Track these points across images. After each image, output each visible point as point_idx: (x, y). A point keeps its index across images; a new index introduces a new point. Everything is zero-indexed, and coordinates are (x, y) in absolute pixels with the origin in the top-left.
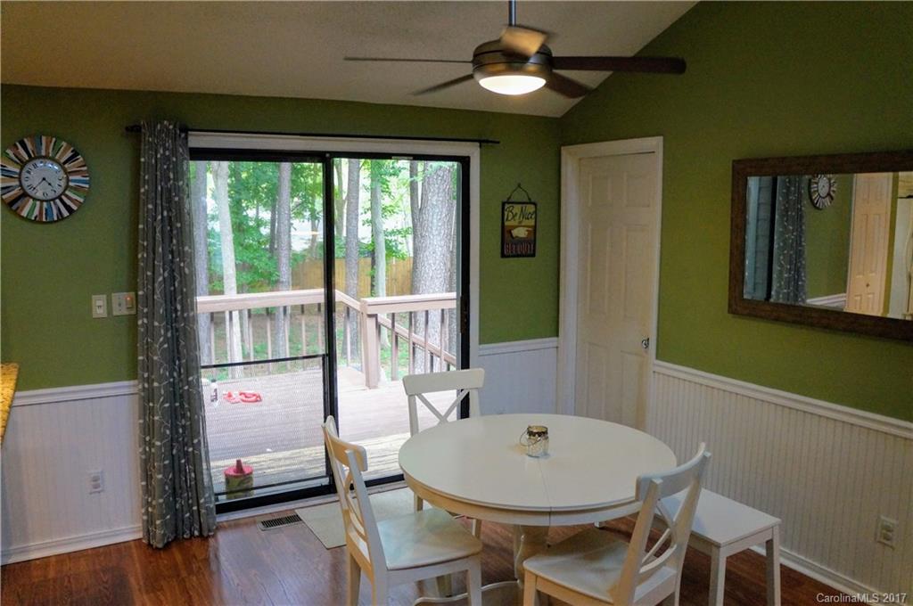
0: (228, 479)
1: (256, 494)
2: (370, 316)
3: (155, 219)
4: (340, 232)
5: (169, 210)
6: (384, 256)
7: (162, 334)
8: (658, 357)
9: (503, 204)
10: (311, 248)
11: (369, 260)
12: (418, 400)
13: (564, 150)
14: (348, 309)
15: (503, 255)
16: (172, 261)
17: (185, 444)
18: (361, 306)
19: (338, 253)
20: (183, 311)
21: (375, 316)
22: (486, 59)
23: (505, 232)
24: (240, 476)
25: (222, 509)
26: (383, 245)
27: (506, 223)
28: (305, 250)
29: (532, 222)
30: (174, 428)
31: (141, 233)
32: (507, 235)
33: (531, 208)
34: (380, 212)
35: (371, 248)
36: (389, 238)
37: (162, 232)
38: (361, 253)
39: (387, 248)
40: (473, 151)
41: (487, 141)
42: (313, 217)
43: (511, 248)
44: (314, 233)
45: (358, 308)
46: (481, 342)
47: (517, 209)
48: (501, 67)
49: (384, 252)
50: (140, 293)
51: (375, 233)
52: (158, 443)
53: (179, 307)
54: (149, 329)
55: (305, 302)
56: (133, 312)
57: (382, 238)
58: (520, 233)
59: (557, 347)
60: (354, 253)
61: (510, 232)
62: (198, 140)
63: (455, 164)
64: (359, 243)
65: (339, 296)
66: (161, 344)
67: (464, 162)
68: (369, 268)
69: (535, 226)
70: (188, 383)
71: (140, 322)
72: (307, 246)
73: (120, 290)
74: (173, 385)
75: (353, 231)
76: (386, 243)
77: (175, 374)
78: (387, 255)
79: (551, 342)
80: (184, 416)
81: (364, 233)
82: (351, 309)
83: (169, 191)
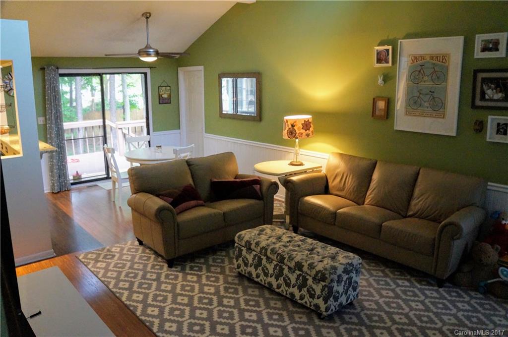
0: (74, 177)
1: (83, 180)
2: (119, 129)
3: (51, 95)
4: (107, 97)
5: (55, 92)
6: (129, 108)
7: (55, 129)
8: (206, 133)
9: (159, 87)
10: (92, 106)
11: (122, 110)
12: (130, 144)
13: (179, 68)
14: (111, 127)
15: (160, 103)
16: (56, 108)
17: (62, 162)
18: (116, 125)
19: (107, 108)
20: (60, 122)
21: (121, 129)
22: (141, 53)
23: (160, 96)
24: (78, 176)
25: (72, 184)
26: (128, 102)
27: (160, 93)
28: (88, 107)
29: (169, 92)
30: (59, 157)
31: (47, 100)
32: (160, 97)
33: (169, 88)
34: (126, 86)
35: (123, 104)
36: (132, 99)
37: (53, 99)
38: (118, 107)
39: (130, 105)
40: (148, 71)
41: (152, 67)
42: (93, 89)
43: (162, 101)
44: (93, 98)
45: (115, 127)
46: (154, 131)
47: (164, 88)
48: (145, 56)
49: (129, 106)
50: (47, 117)
51: (124, 97)
52: (55, 161)
53: (59, 121)
54: (50, 127)
55: (94, 125)
56: (45, 123)
57: (127, 99)
58: (165, 96)
59: (180, 133)
60: (114, 107)
61: (161, 96)
62: (61, 71)
63: (143, 75)
64: (117, 103)
65: (107, 122)
66: (54, 132)
67: (145, 74)
68: (123, 114)
69: (170, 94)
70: (62, 143)
71: (48, 126)
72: (89, 105)
73: (40, 117)
74: (58, 144)
75: (112, 96)
76: (130, 101)
77: (59, 141)
78: (130, 108)
79: (178, 131)
80: (61, 153)
81: (119, 97)
82: (112, 128)
83: (54, 87)
